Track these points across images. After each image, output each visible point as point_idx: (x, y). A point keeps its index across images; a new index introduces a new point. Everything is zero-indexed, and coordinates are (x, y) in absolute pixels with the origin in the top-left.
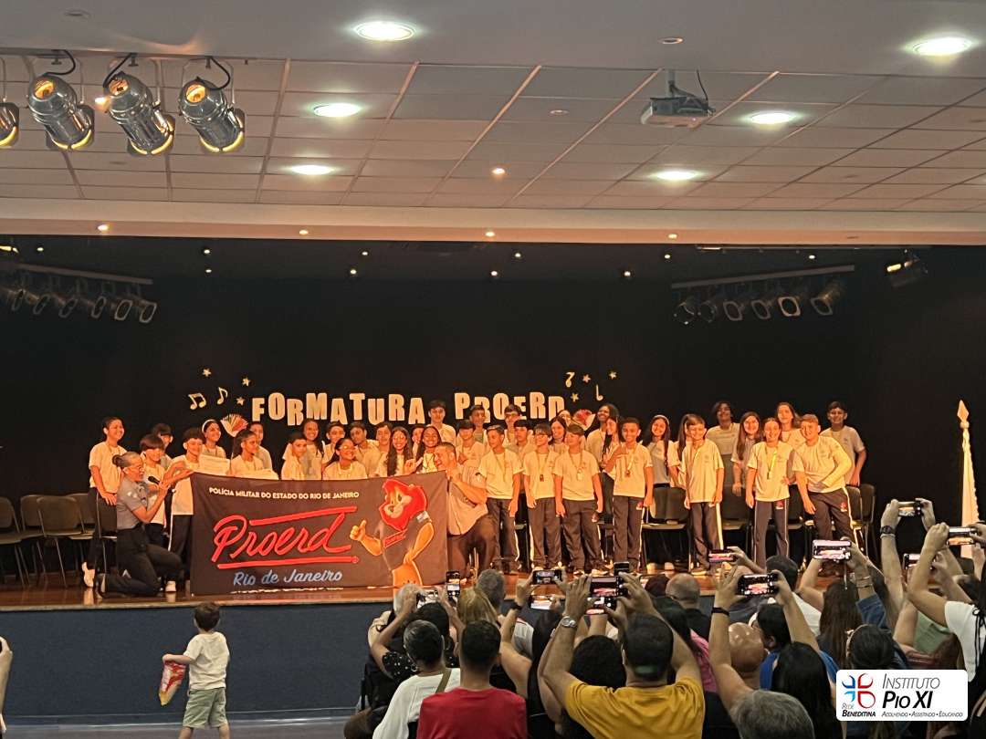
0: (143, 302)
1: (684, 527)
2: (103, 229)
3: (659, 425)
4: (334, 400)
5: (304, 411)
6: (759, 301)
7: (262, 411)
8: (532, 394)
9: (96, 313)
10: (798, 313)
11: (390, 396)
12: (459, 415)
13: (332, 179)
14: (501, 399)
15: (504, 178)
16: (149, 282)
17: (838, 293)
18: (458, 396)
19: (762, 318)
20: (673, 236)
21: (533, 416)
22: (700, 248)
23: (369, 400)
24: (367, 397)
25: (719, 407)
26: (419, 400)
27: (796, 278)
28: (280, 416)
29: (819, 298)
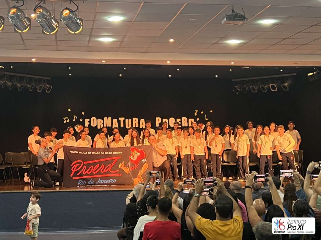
0: (47, 85)
1: (236, 165)
2: (34, 60)
3: (227, 129)
4: (114, 120)
5: (103, 124)
6: (263, 86)
7: (89, 123)
8: (183, 118)
9: (31, 89)
10: (276, 90)
11: (133, 118)
12: (157, 125)
13: (113, 42)
14: (172, 119)
15: (173, 43)
16: (50, 79)
17: (291, 83)
18: (157, 119)
19: (264, 92)
20: (233, 63)
21: (183, 126)
22: (242, 67)
23: (126, 120)
24: (125, 119)
25: (249, 123)
26: (144, 120)
27: (276, 77)
28: (95, 125)
29: (284, 85)
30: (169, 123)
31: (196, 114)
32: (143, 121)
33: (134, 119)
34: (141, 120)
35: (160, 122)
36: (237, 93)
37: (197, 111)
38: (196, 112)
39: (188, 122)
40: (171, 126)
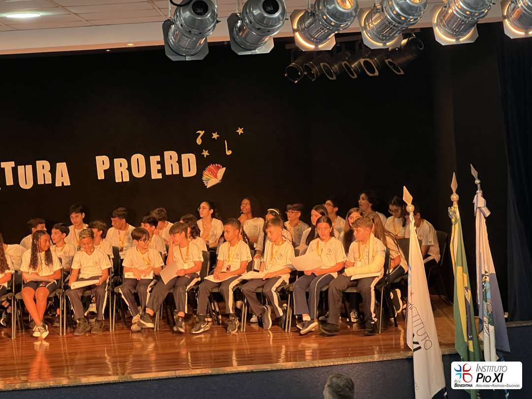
8: (166, 153)
10: (377, 73)
12: (101, 176)
14: (138, 159)
18: (99, 159)
21: (168, 173)
23: (19, 167)
24: (17, 165)
26: (65, 164)
30: (129, 169)
31: (199, 141)
32: (62, 167)
33: (39, 163)
34: (58, 164)
35: (107, 166)
36: (296, 82)
37: (202, 133)
38: (199, 134)
39: (180, 162)
40: (136, 175)
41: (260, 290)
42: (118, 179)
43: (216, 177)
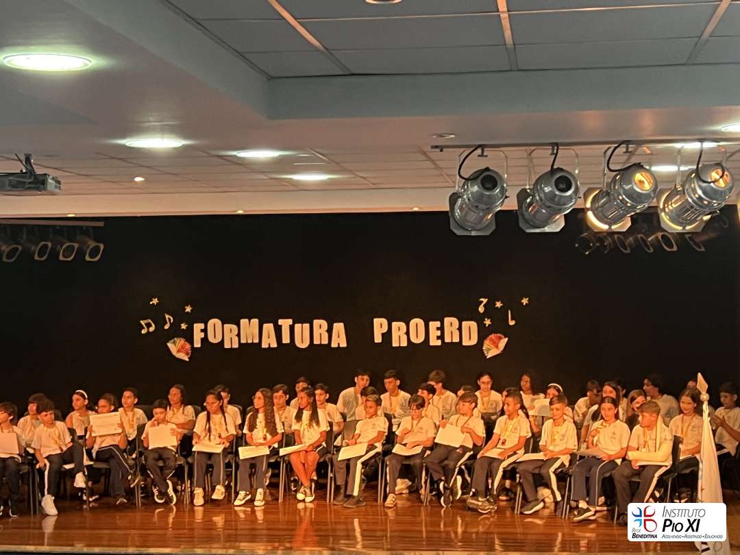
0: (90, 243)
4: (265, 326)
5: (239, 335)
7: (202, 335)
8: (446, 319)
10: (675, 250)
12: (378, 339)
14: (417, 323)
18: (377, 321)
21: (448, 340)
23: (296, 325)
24: (294, 323)
26: (342, 324)
28: (218, 339)
30: (408, 333)
31: (481, 309)
32: (339, 327)
33: (316, 322)
34: (335, 324)
35: (385, 329)
36: (587, 253)
37: (485, 301)
38: (482, 302)
39: (460, 329)
40: (414, 340)
41: (537, 471)
42: (395, 344)
43: (497, 347)
